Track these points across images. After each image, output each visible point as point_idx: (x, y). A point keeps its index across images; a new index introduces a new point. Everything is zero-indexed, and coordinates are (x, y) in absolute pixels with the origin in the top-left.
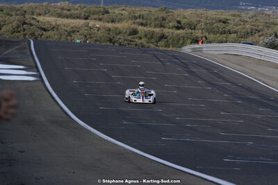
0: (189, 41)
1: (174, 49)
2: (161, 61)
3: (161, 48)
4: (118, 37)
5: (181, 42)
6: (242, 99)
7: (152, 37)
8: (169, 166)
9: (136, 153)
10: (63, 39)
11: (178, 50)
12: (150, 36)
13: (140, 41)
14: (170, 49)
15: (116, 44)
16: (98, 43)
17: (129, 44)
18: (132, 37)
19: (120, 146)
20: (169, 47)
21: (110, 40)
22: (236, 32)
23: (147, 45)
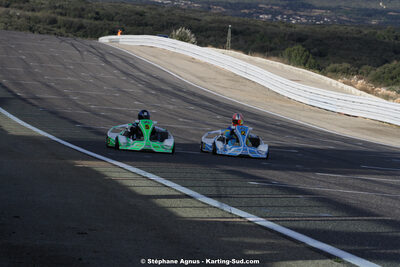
0: (107, 32)
2: (79, 51)
4: (38, 25)
5: (99, 32)
12: (69, 26)
18: (51, 26)
22: (152, 25)
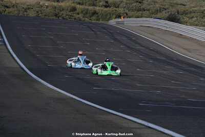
0: (114, 16)
1: (103, 22)
2: (94, 31)
3: (93, 21)
4: (62, 12)
5: (108, 17)
6: (152, 59)
7: (86, 13)
8: (99, 109)
9: (75, 99)
10: (21, 14)
11: (106, 23)
12: (85, 12)
13: (78, 16)
14: (101, 22)
15: (60, 18)
16: (47, 17)
17: (70, 18)
18: (72, 13)
19: (63, 94)
20: (99, 21)
21: (56, 15)
22: (148, 10)
23: (83, 19)
